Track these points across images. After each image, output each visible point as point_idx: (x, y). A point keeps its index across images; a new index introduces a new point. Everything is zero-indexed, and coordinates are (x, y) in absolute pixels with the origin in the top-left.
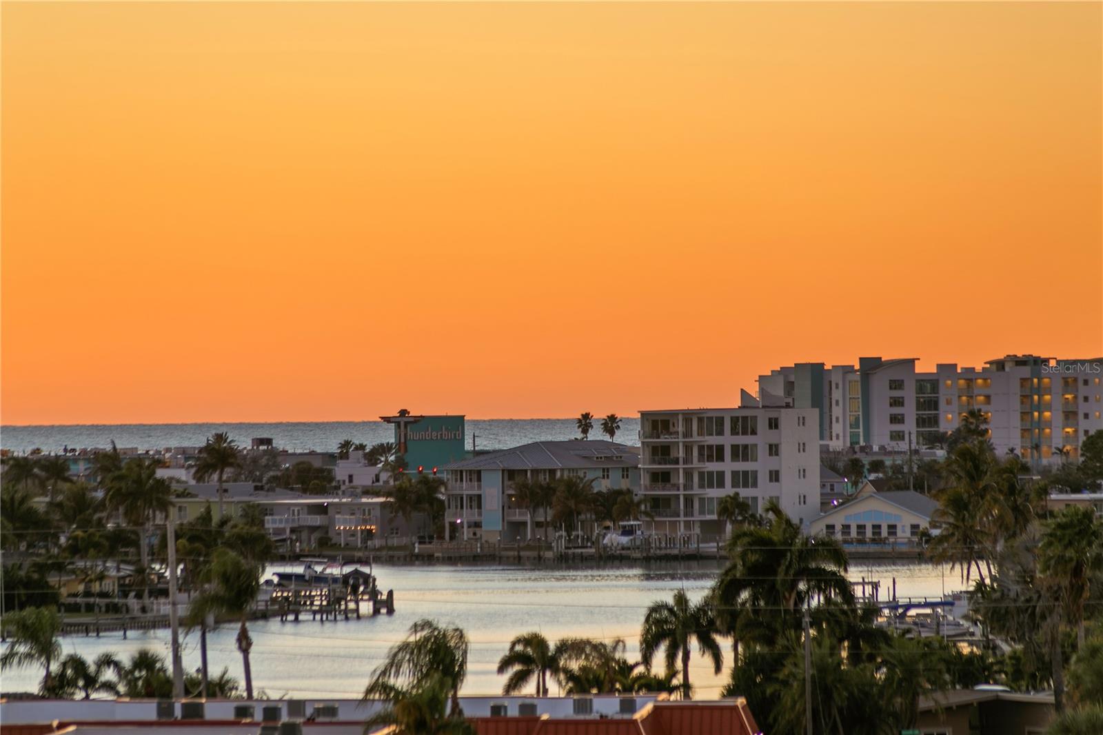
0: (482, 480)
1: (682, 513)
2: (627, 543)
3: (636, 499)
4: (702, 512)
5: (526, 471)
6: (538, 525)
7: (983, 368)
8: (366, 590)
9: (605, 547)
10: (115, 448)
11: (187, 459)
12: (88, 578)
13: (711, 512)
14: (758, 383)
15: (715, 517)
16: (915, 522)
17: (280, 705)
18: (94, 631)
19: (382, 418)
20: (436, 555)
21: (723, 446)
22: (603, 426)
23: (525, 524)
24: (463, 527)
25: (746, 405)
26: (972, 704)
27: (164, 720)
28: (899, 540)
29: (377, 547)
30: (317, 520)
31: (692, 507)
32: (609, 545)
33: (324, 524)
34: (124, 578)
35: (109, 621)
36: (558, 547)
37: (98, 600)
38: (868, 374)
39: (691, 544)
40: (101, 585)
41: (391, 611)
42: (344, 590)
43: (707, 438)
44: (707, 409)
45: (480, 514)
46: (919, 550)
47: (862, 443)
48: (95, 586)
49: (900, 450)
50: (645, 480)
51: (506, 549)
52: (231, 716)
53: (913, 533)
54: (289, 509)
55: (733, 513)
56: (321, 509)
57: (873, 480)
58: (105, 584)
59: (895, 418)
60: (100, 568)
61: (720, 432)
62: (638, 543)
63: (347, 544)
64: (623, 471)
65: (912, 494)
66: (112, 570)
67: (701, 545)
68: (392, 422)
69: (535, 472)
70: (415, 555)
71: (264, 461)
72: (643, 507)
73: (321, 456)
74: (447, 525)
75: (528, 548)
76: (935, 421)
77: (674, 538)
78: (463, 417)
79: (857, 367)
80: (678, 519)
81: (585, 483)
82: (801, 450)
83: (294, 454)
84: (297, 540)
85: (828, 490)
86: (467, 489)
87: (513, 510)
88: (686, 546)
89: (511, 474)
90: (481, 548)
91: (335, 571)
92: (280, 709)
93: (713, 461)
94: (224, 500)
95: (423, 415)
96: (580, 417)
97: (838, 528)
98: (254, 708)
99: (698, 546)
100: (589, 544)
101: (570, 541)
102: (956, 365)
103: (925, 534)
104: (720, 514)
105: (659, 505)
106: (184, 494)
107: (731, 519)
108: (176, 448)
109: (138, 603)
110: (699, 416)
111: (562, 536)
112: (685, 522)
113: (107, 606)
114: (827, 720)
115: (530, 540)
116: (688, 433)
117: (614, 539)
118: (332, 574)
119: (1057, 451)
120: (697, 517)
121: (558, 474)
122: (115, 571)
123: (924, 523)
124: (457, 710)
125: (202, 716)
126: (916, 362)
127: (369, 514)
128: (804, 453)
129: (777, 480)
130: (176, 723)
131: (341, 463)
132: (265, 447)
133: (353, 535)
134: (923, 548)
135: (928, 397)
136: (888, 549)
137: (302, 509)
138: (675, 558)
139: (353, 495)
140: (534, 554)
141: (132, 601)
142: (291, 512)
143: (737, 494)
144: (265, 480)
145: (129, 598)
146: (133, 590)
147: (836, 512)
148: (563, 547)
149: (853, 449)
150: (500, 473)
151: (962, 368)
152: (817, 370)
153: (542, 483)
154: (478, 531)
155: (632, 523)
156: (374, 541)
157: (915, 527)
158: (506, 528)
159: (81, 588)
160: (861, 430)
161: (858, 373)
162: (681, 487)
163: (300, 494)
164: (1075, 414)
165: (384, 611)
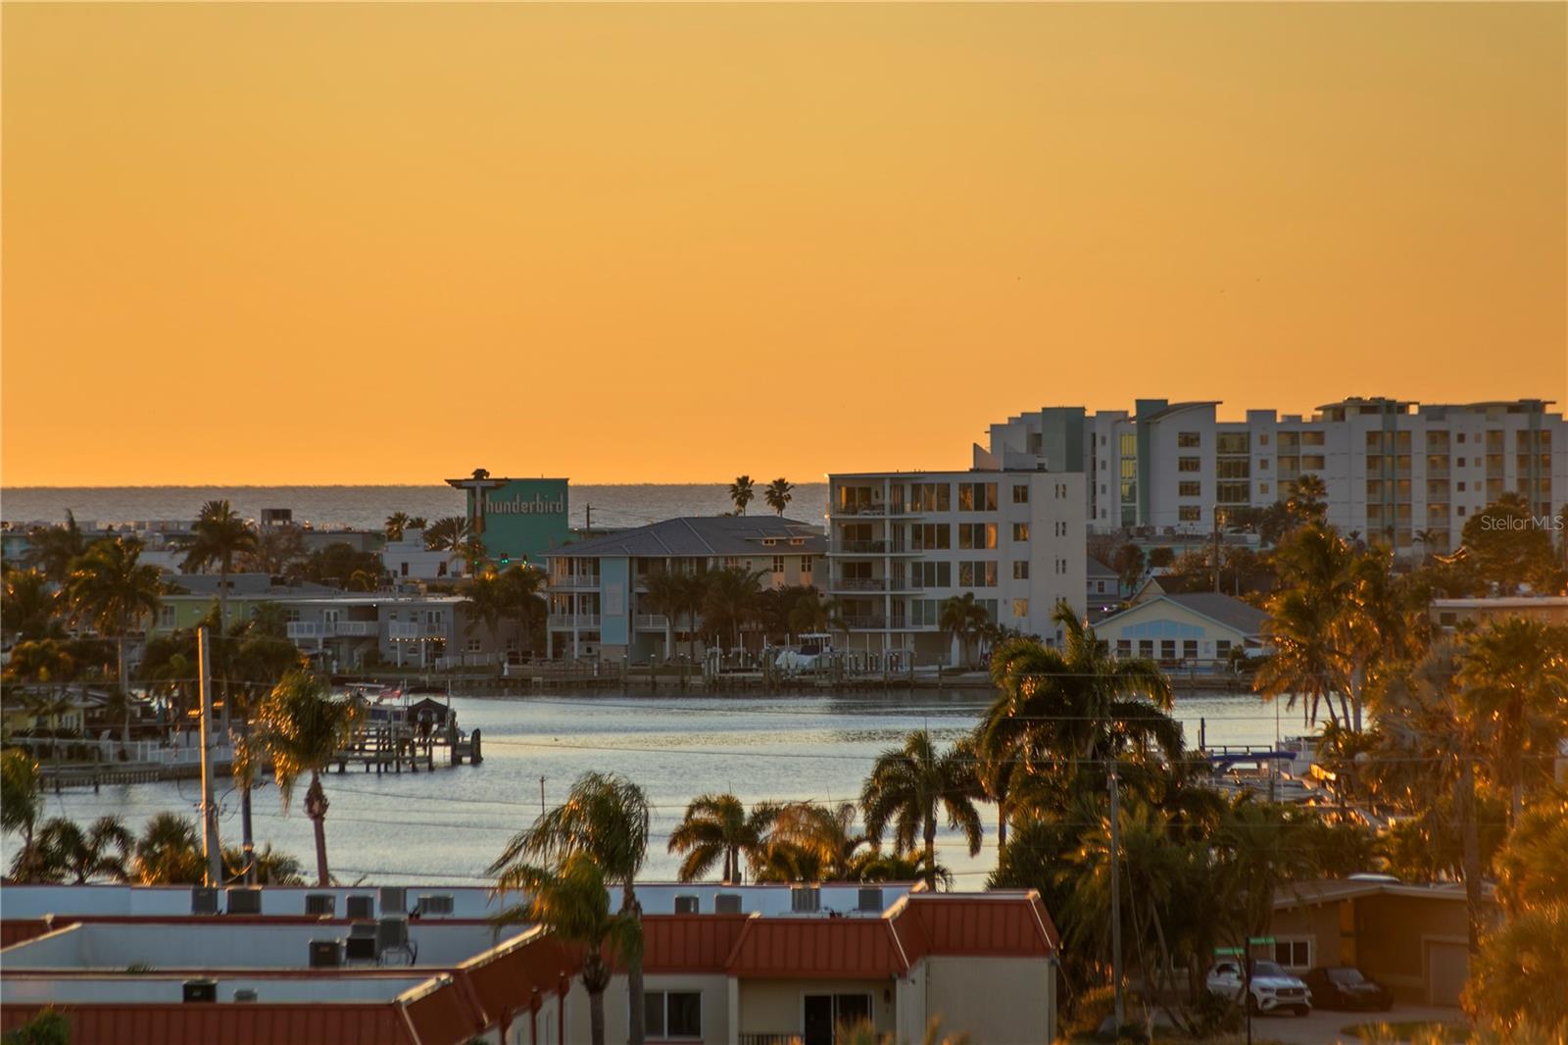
0: (601, 573)
1: (888, 622)
2: (810, 664)
3: (822, 601)
4: (917, 621)
5: (664, 559)
6: (678, 637)
7: (1314, 417)
8: (441, 730)
9: (778, 670)
10: (72, 523)
11: (168, 538)
12: (43, 710)
13: (930, 622)
14: (989, 435)
15: (935, 628)
16: (1224, 637)
17: (371, 894)
18: (51, 786)
19: (449, 481)
20: (534, 679)
21: (948, 526)
22: (767, 496)
23: (661, 636)
24: (572, 640)
25: (980, 467)
26: (1345, 900)
27: (203, 915)
28: (1200, 663)
29: (448, 667)
30: (363, 628)
31: (903, 614)
32: (784, 667)
33: (372, 633)
34: (92, 709)
35: (74, 771)
36: (709, 669)
37: (56, 741)
38: (1149, 423)
39: (901, 667)
40: (60, 720)
41: (477, 760)
42: (410, 729)
43: (925, 514)
44: (924, 473)
45: (597, 622)
46: (1230, 678)
47: (1138, 524)
48: (53, 721)
49: (1194, 533)
50: (835, 573)
51: (635, 673)
52: (300, 910)
53: (1220, 654)
54: (321, 612)
55: (962, 623)
56: (369, 613)
57: (1160, 577)
58: (67, 718)
59: (1187, 487)
60: (57, 697)
61: (944, 506)
62: (825, 664)
63: (406, 663)
64: (803, 561)
65: (1218, 597)
66: (76, 697)
67: (915, 668)
68: (464, 488)
69: (678, 561)
70: (504, 680)
71: (283, 543)
72: (832, 613)
73: (361, 536)
74: (549, 638)
75: (667, 670)
76: (1244, 492)
77: (877, 657)
78: (566, 481)
79: (1132, 413)
80: (882, 630)
81: (750, 577)
82: (1060, 533)
83: (323, 533)
84: (333, 657)
85: (1095, 590)
86: (579, 585)
87: (645, 616)
88: (894, 669)
89: (643, 564)
90: (598, 669)
91: (397, 702)
92: (372, 900)
93: (933, 548)
94: (229, 598)
95: (509, 477)
96: (735, 482)
97: (1113, 645)
98: (334, 898)
99: (912, 669)
100: (754, 666)
101: (727, 661)
102: (1274, 412)
103: (1238, 654)
104: (943, 624)
105: (856, 612)
106: (173, 589)
107: (959, 632)
108: (153, 523)
109: (114, 746)
110: (914, 482)
111: (716, 653)
112: (892, 634)
113: (70, 749)
114: (1141, 921)
115: (669, 659)
116: (898, 508)
117: (790, 659)
118: (391, 705)
119: (1419, 537)
120: (910, 629)
121: (711, 564)
122: (81, 699)
123: (1236, 640)
124: (633, 904)
125: (257, 910)
126: (1218, 406)
127: (438, 620)
128: (1064, 538)
129: (1025, 575)
130: (220, 920)
131: (392, 546)
132: (281, 523)
133: (414, 651)
134: (1236, 675)
135: (1235, 458)
136: (1185, 675)
137: (341, 612)
138: (878, 687)
139: (415, 592)
140: (676, 679)
141: (106, 743)
142: (325, 616)
143: (970, 596)
144: (284, 569)
145: (101, 738)
146: (106, 729)
147: (1110, 622)
148: (718, 670)
149: (1128, 531)
150: (628, 561)
151: (1283, 416)
152: (1073, 418)
153: (688, 577)
154: (592, 644)
155: (817, 635)
156: (443, 659)
157: (1223, 645)
158: (634, 642)
159: (32, 723)
160: (1137, 504)
161: (1134, 422)
162: (888, 585)
163: (337, 590)
164: (1446, 483)
165: (467, 759)
